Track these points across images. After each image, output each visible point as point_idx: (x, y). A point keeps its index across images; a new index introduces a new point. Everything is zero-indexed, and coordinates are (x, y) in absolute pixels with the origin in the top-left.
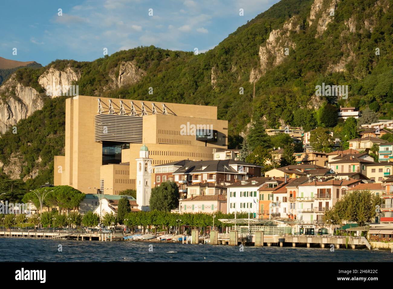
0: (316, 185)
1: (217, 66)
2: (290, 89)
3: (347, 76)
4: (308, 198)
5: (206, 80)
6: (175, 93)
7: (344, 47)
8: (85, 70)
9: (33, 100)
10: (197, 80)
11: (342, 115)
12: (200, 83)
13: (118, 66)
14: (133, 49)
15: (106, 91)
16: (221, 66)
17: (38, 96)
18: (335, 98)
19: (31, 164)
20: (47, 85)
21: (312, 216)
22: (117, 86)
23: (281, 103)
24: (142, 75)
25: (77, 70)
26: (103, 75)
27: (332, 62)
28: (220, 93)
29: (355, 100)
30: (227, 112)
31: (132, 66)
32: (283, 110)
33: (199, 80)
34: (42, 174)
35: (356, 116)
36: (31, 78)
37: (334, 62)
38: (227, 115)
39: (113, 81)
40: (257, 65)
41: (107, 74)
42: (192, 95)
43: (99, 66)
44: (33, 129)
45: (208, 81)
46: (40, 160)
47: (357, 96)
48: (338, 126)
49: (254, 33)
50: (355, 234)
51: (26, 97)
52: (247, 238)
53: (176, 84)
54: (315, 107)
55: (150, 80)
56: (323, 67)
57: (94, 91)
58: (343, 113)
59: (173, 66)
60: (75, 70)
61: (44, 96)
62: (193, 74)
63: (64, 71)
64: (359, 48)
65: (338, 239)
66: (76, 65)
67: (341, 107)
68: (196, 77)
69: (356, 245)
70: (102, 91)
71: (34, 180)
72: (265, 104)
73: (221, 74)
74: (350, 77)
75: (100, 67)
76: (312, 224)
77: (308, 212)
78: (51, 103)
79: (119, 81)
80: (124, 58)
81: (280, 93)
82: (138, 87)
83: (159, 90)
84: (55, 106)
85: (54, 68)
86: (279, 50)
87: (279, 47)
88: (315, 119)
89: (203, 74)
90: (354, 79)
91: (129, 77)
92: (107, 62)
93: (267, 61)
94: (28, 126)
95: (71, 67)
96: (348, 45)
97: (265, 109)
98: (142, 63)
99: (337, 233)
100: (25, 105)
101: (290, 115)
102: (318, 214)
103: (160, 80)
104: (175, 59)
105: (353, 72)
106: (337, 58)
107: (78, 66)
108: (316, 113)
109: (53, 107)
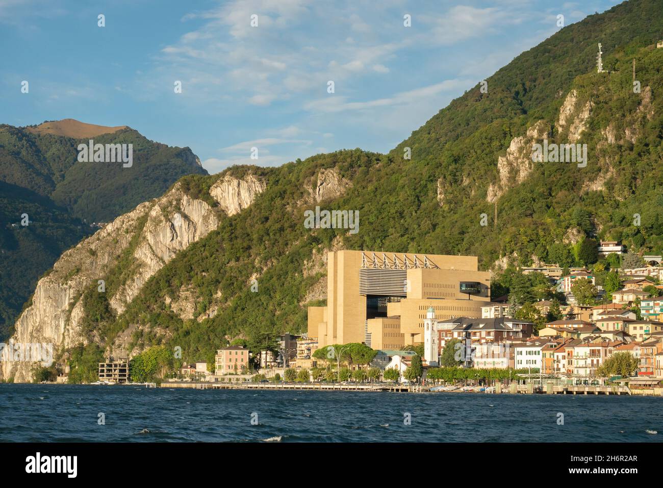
0: (588, 346)
1: (445, 177)
2: (543, 221)
3: (607, 196)
4: (582, 356)
5: (431, 194)
6: (393, 211)
7: (602, 162)
8: (272, 179)
9: (203, 216)
10: (418, 194)
11: (603, 250)
12: (423, 197)
13: (316, 174)
14: (333, 153)
15: (301, 206)
16: (449, 178)
17: (210, 212)
18: (594, 231)
19: (207, 300)
20: (221, 197)
21: (586, 371)
22: (315, 199)
23: (534, 237)
24: (347, 186)
25: (261, 179)
26: (296, 186)
27: (588, 179)
28: (450, 212)
29: (617, 232)
30: (463, 240)
31: (333, 175)
32: (536, 246)
33: (422, 194)
34: (222, 313)
35: (619, 251)
36: (200, 188)
37: (590, 179)
38: (464, 243)
39: (309, 194)
40: (496, 179)
41: (301, 184)
42: (414, 213)
43: (289, 173)
44: (208, 254)
45: (433, 196)
46: (219, 294)
47: (619, 227)
48: (598, 263)
49: (489, 137)
50: (620, 385)
51: (194, 213)
52: (539, 388)
53: (392, 199)
54: (572, 242)
55: (358, 194)
56: (577, 185)
57: (285, 205)
58: (604, 248)
59: (387, 175)
60: (259, 179)
61: (218, 212)
62: (413, 187)
63: (244, 180)
64: (620, 162)
65: (608, 388)
66: (260, 173)
67: (601, 241)
68: (417, 191)
69: (621, 393)
70: (296, 206)
71: (213, 320)
72: (515, 239)
73: (450, 187)
74: (610, 198)
75: (291, 175)
76: (586, 377)
77: (583, 367)
78: (230, 221)
79: (318, 194)
80: (323, 165)
81: (532, 226)
82: (344, 202)
83: (371, 207)
84: (235, 225)
85: (231, 175)
86: (523, 162)
87: (523, 158)
88: (573, 255)
89: (426, 186)
90: (615, 201)
91: (330, 188)
92: (301, 169)
93: (509, 175)
94: (201, 251)
95: (252, 175)
96: (607, 158)
97: (516, 244)
98: (346, 171)
99: (607, 384)
100: (193, 223)
101: (544, 251)
102: (591, 369)
103: (372, 194)
104: (389, 166)
105: (614, 191)
106: (594, 175)
107: (262, 173)
108: (573, 248)
109: (234, 227)
